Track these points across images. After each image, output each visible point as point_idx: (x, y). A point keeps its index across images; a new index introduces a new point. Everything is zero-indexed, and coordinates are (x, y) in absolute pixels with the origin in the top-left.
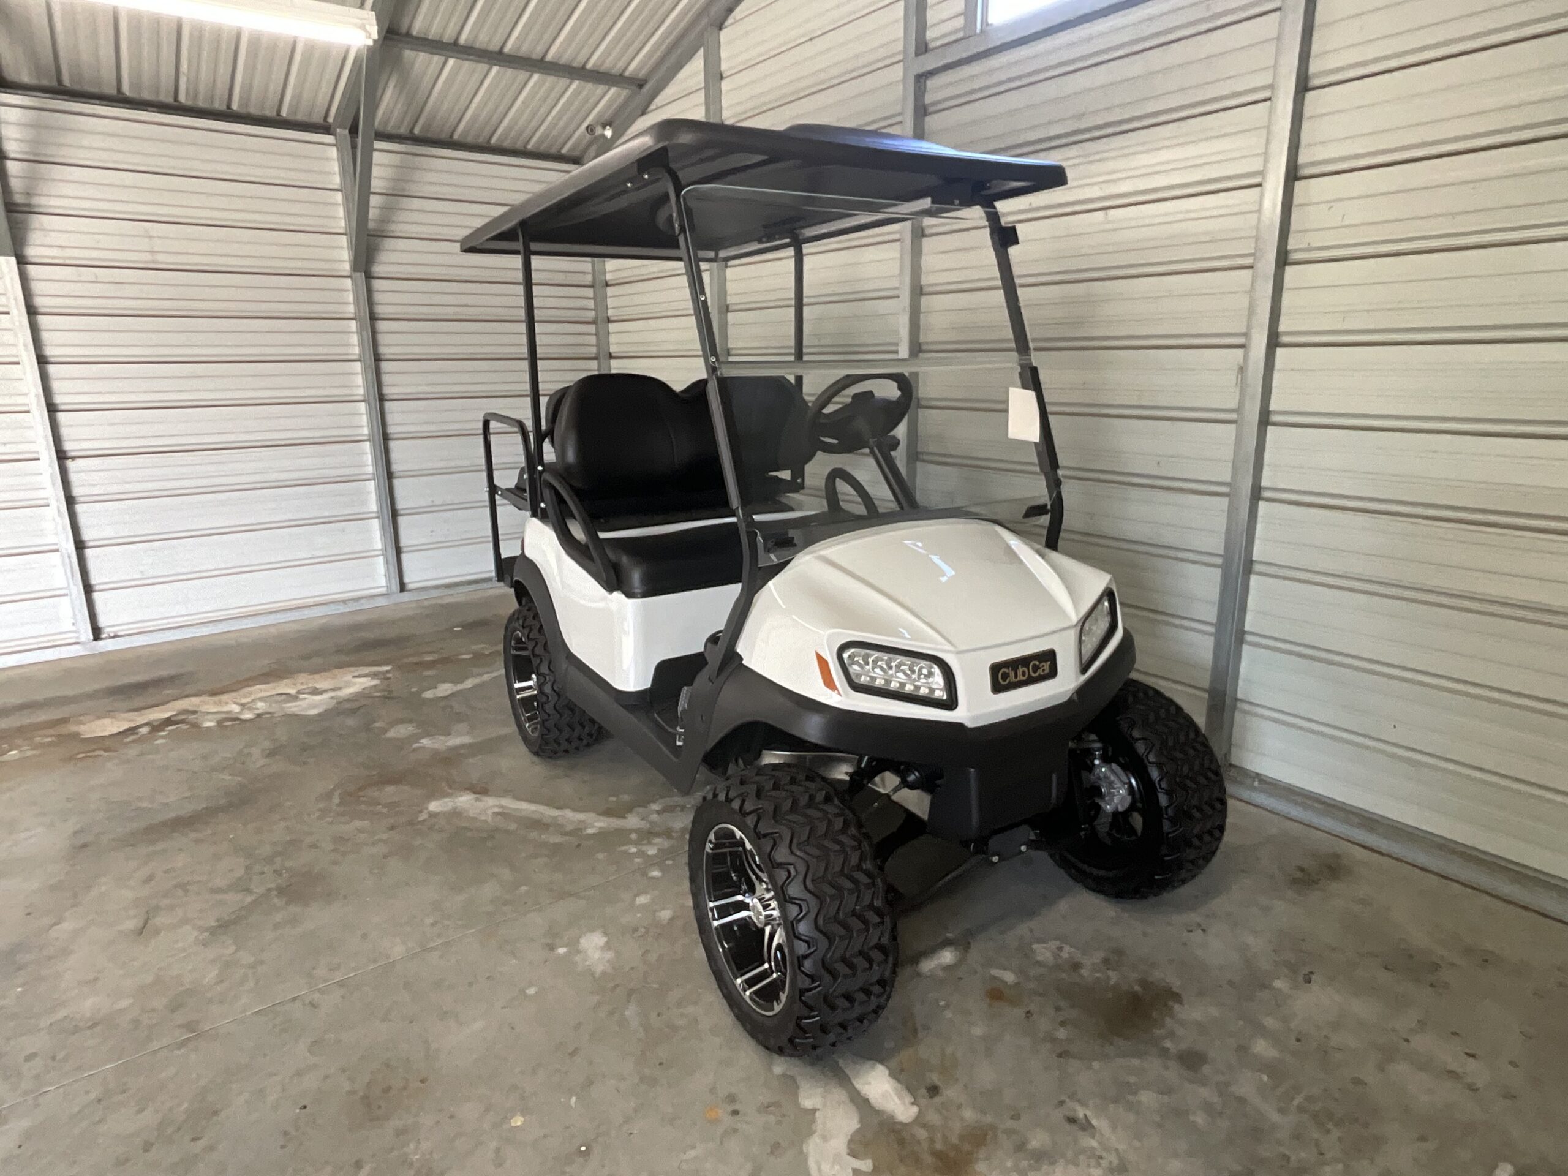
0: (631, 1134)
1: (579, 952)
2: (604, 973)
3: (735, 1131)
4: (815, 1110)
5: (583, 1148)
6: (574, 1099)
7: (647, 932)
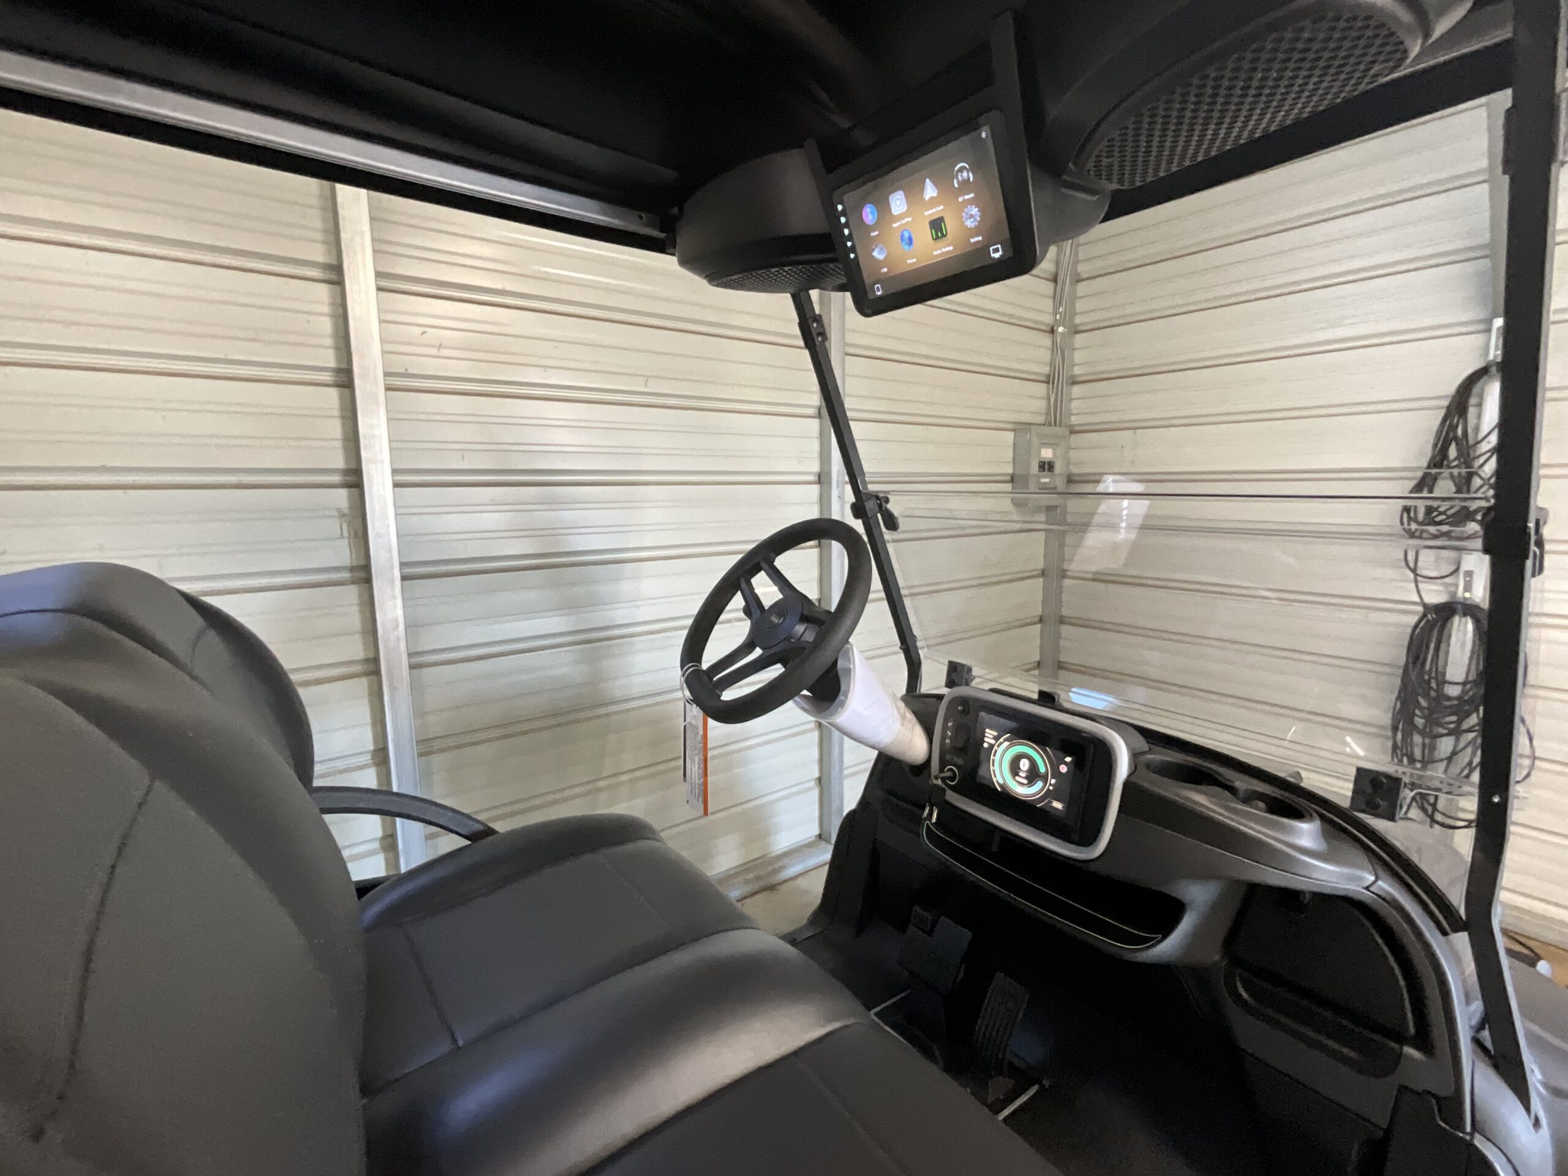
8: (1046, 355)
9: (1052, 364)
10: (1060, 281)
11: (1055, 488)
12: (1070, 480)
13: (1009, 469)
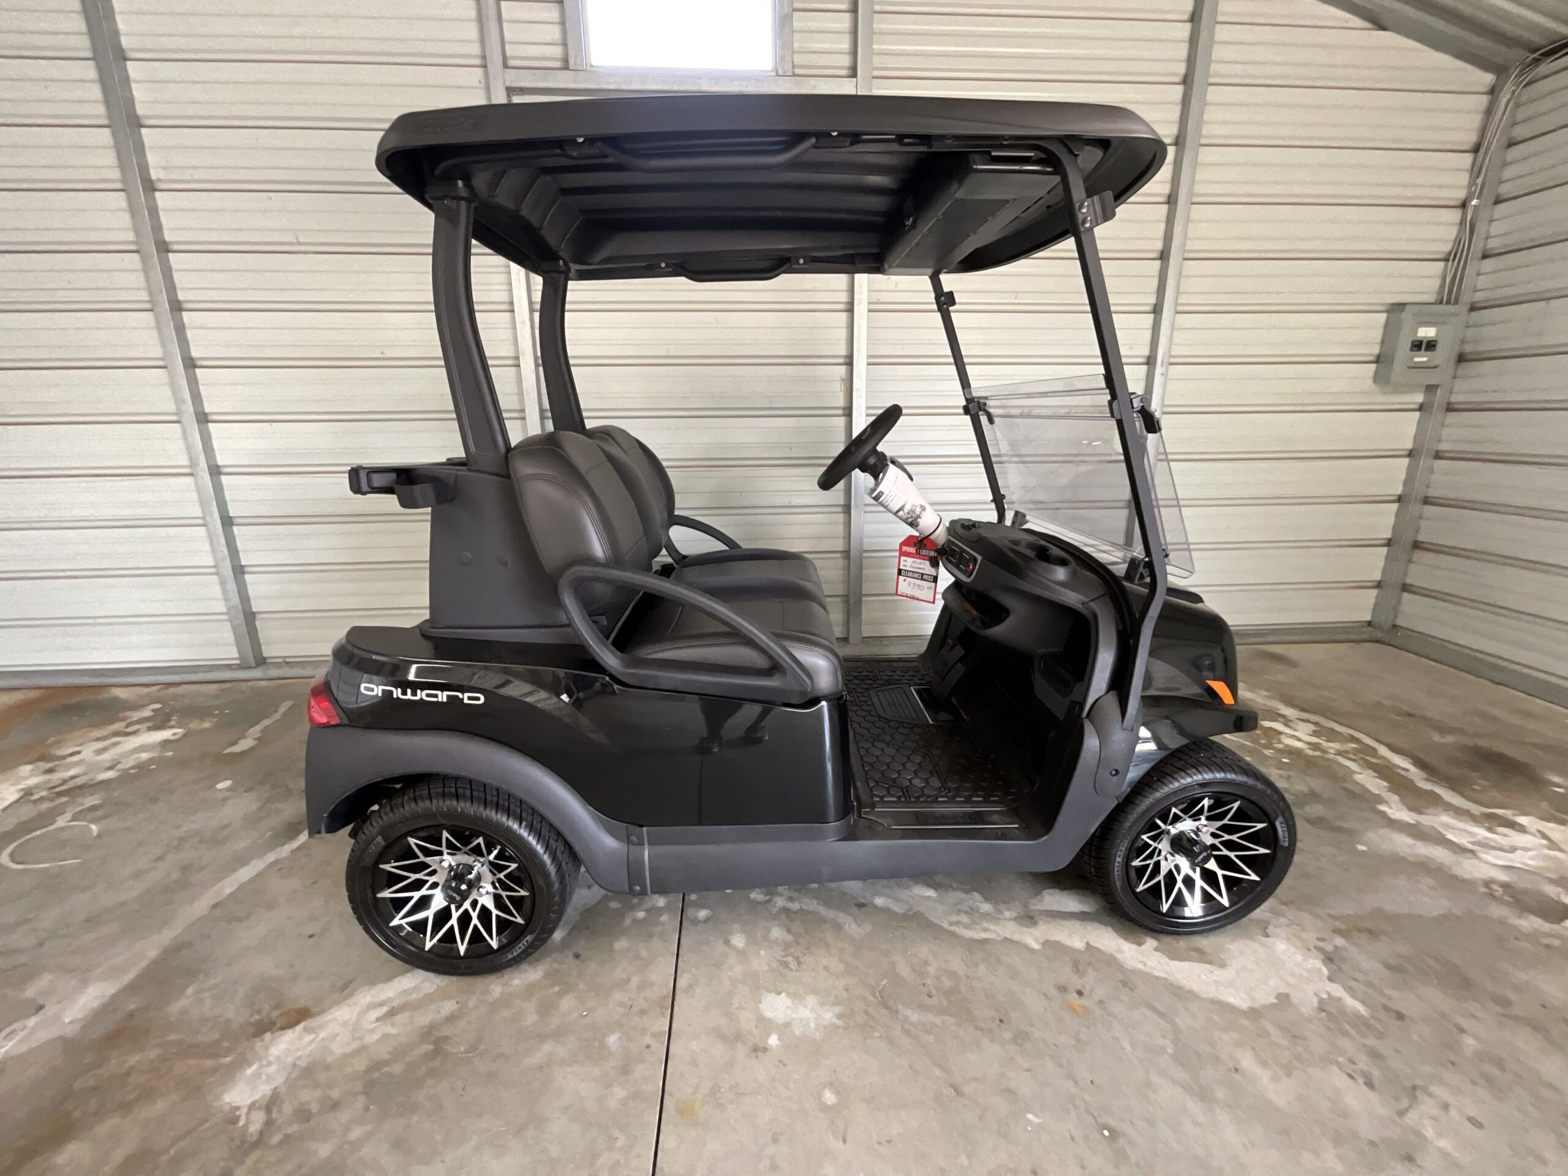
0: (1092, 1082)
1: (787, 1025)
2: (839, 1016)
3: (1101, 1002)
4: (1087, 943)
5: (1106, 1133)
6: (1030, 1116)
7: (798, 958)
8: (1453, 232)
9: (1458, 241)
10: (1482, 151)
11: (1436, 367)
12: (1462, 358)
13: (1376, 350)
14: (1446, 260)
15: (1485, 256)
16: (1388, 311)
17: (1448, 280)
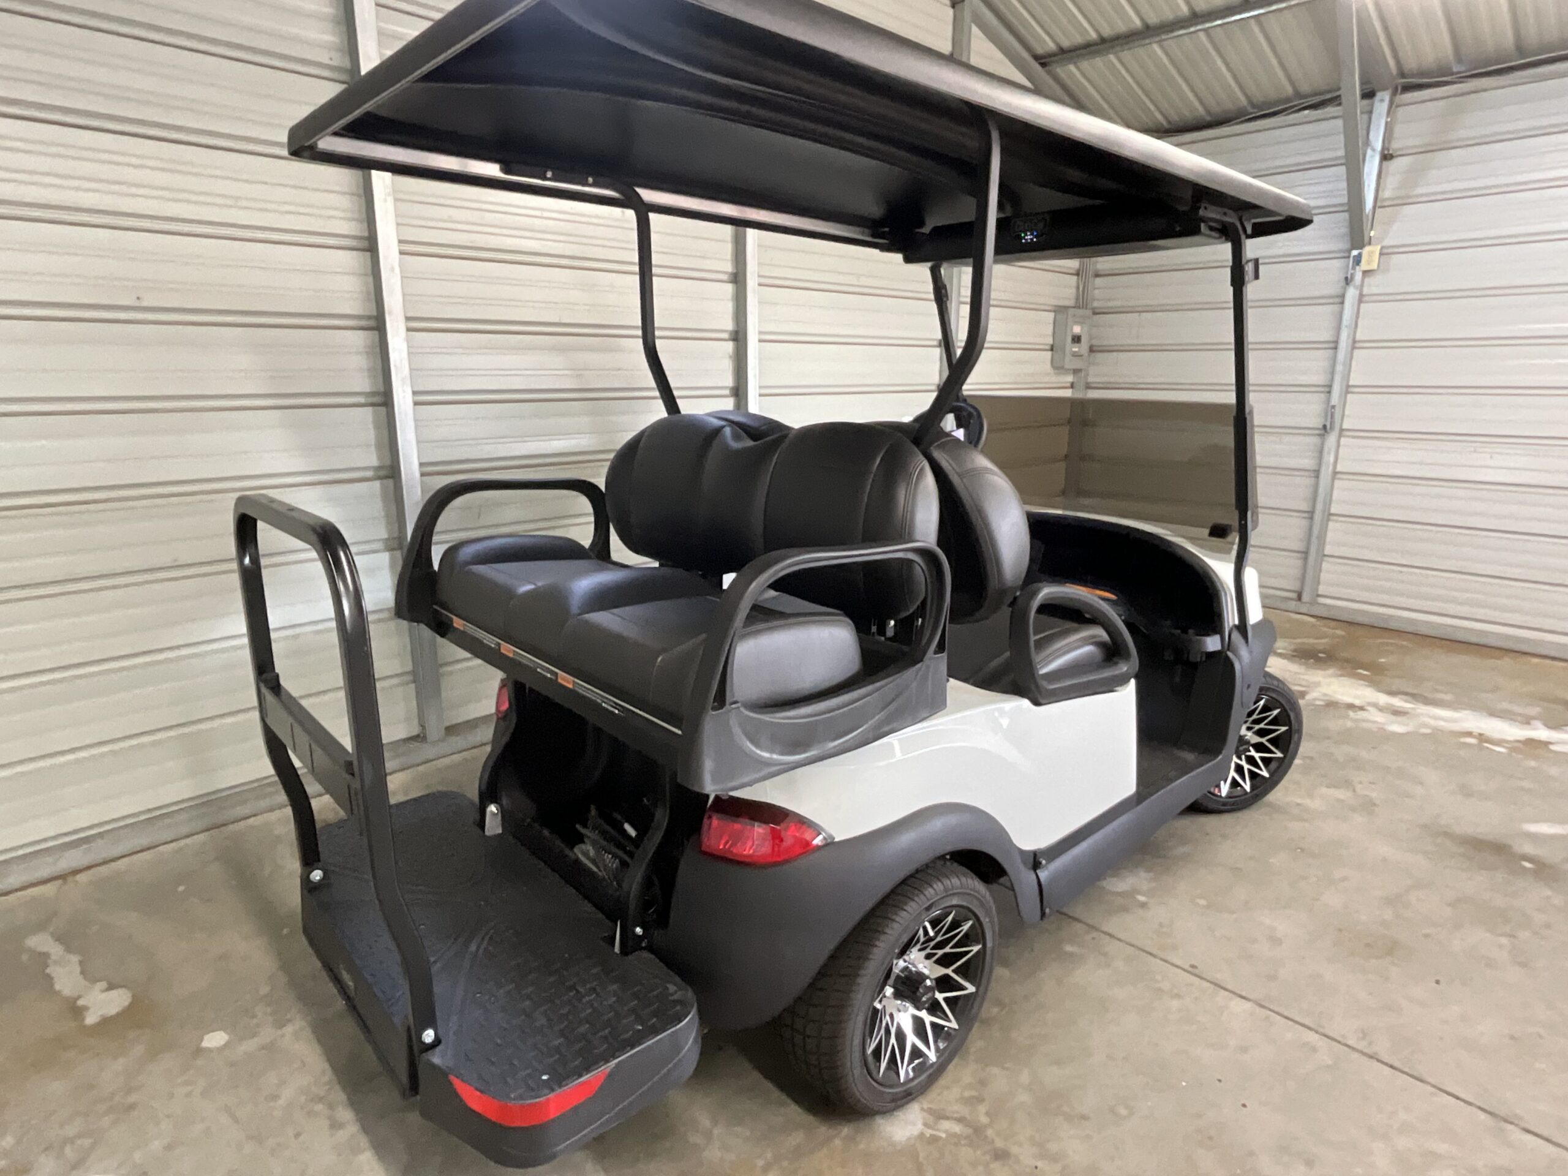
11: (1081, 356)
12: (1092, 350)
13: (1050, 341)
14: (1077, 274)
15: (1097, 275)
16: (1054, 311)
17: (1081, 289)
